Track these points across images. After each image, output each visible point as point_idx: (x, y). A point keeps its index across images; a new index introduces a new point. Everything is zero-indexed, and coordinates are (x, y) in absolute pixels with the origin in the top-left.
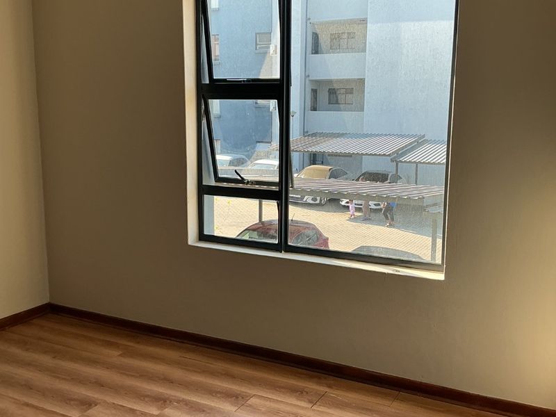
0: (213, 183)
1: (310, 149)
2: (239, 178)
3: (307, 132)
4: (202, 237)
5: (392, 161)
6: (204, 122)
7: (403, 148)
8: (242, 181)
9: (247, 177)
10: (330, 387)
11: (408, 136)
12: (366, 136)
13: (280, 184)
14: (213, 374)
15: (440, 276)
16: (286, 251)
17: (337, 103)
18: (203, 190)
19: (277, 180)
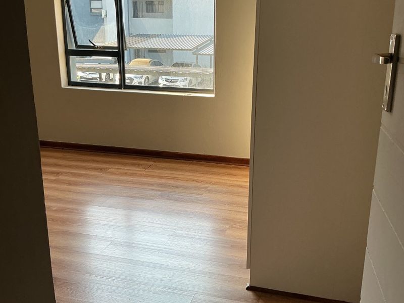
0: (74, 48)
1: (135, 46)
2: (92, 45)
3: (132, 34)
4: (70, 83)
5: (194, 54)
6: (66, 8)
7: (201, 45)
8: (94, 47)
9: (97, 44)
10: (155, 162)
11: (204, 36)
12: (176, 36)
13: (118, 48)
14: (84, 161)
15: (213, 95)
16: (125, 89)
17: (153, 11)
18: (68, 53)
19: (117, 45)
